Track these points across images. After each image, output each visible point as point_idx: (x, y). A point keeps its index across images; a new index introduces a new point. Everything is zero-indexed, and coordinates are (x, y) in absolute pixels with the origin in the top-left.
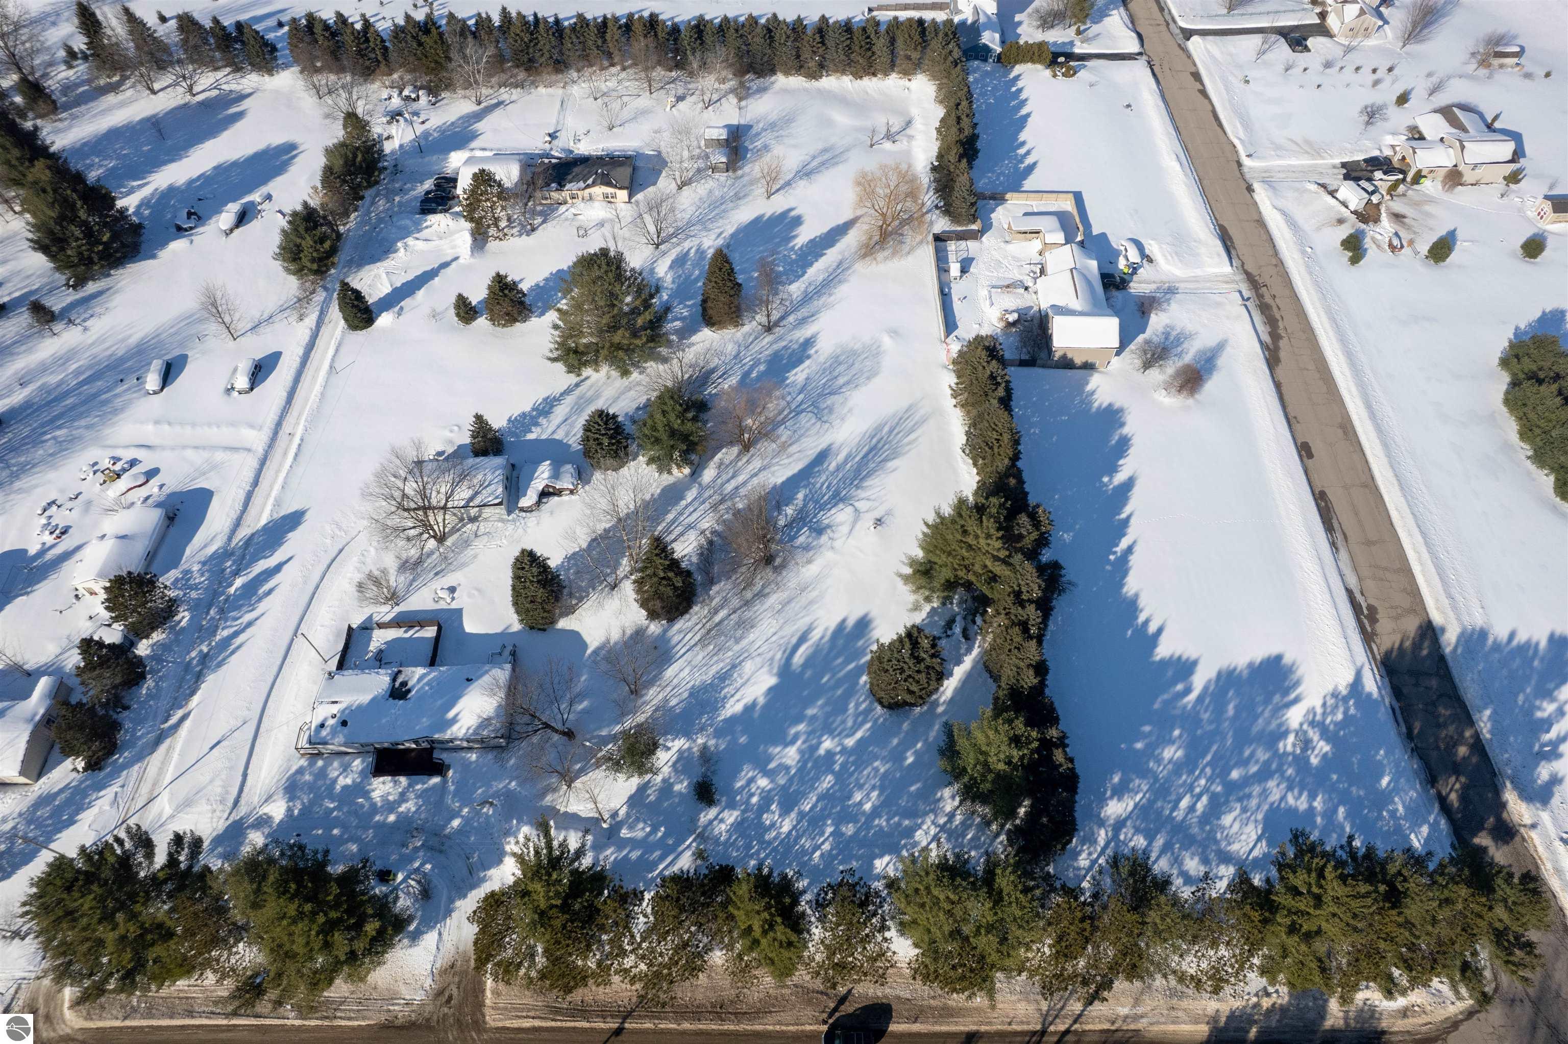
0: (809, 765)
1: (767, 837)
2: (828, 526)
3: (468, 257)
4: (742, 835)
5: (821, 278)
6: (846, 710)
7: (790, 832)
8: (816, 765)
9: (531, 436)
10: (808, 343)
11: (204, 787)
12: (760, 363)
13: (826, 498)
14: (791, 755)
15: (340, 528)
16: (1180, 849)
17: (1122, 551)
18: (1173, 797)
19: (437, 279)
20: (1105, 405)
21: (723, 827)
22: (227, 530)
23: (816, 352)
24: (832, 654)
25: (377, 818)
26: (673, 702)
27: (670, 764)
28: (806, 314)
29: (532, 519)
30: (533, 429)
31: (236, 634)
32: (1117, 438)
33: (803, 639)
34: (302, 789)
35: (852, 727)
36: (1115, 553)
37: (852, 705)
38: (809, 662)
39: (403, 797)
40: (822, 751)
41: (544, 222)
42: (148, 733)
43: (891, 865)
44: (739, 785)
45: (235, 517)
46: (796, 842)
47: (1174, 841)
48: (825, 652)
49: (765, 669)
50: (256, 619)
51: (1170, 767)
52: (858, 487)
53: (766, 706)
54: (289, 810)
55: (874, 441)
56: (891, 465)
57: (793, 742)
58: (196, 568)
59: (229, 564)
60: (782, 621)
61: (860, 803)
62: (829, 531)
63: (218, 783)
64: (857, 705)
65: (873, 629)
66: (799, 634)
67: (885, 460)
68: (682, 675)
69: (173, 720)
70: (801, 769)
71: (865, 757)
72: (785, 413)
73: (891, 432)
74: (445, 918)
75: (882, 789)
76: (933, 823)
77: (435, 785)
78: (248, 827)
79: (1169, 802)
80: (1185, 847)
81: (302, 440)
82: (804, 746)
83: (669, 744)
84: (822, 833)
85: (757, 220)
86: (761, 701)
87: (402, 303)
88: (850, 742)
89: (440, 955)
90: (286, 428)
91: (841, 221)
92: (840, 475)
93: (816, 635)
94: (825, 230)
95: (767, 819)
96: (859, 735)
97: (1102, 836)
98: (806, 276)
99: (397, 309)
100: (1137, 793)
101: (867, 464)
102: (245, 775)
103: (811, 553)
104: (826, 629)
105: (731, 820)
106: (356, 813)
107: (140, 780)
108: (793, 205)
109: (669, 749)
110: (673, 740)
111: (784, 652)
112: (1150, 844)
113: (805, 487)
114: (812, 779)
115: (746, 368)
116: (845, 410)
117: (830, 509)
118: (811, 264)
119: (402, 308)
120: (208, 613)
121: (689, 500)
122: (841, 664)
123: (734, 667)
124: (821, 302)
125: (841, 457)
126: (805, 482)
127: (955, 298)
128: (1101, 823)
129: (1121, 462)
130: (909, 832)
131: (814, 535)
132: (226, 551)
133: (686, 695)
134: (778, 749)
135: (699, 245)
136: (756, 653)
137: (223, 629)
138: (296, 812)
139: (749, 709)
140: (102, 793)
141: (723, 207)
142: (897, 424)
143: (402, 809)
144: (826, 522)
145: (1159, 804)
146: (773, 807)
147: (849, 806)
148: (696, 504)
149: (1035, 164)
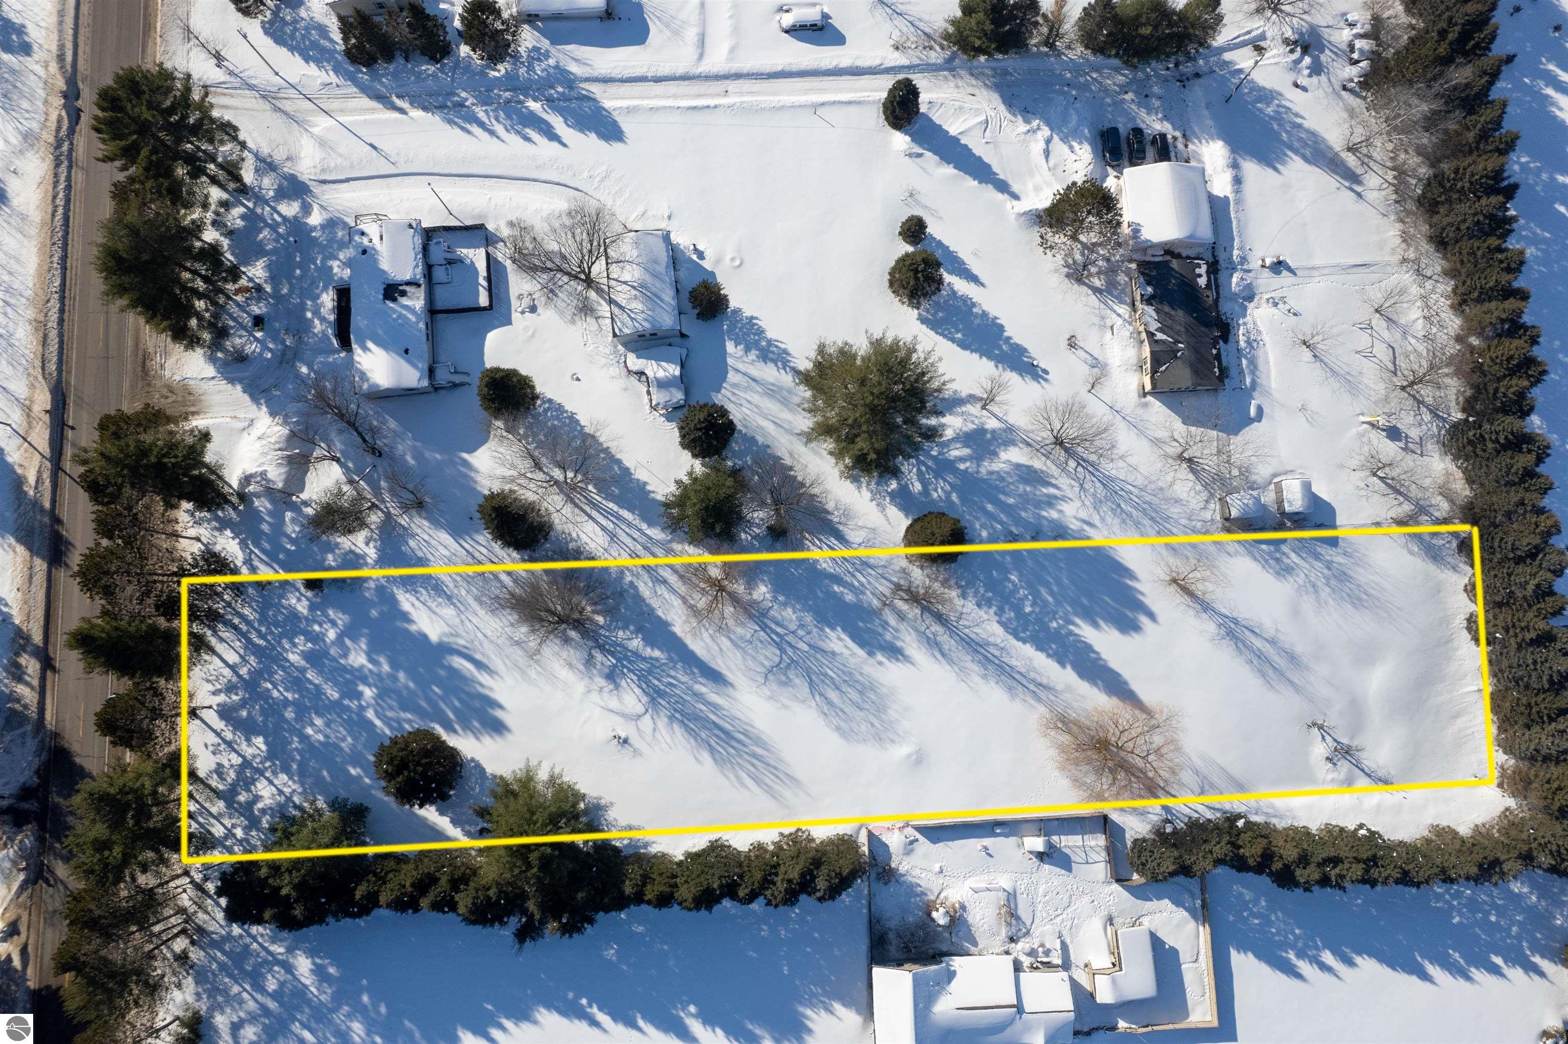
0: (348, 676)
1: (284, 641)
2: (617, 686)
3: (1016, 210)
4: (287, 618)
5: (1014, 662)
6: (404, 709)
7: (288, 661)
8: (348, 682)
9: (730, 347)
10: (895, 652)
11: (336, 152)
12: (856, 594)
13: (656, 682)
14: (358, 659)
15: (602, 181)
16: (264, 1024)
17: (594, 1015)
18: (313, 1025)
19: (976, 182)
20: (809, 1024)
21: (293, 601)
22: (595, 74)
23: (880, 663)
24: (463, 696)
25: (309, 303)
26: (412, 543)
27: (353, 547)
28: (946, 647)
29: (616, 370)
30: (739, 347)
31: (482, 125)
32: (758, 1031)
33: (479, 665)
34: (331, 233)
35: (385, 716)
36: (590, 1006)
37: (409, 716)
38: (455, 673)
39: (323, 319)
40: (361, 688)
41: (1096, 290)
42: (386, 87)
43: (258, 752)
44: (331, 612)
45: (613, 75)
46: (279, 666)
47: (272, 1019)
48: (466, 688)
49: (447, 630)
50: (498, 137)
51: (344, 1027)
52: (671, 718)
53: (407, 631)
54: (314, 228)
55: (741, 737)
56: (705, 756)
57: (371, 660)
58: (552, 62)
59: (560, 89)
60: (499, 642)
61: (312, 724)
62: (611, 687)
63: (339, 161)
64: (409, 721)
65: (492, 737)
66: (485, 661)
67: (712, 750)
68: (441, 549)
69: (399, 103)
70: (344, 669)
71: (355, 729)
72: (779, 630)
73: (754, 755)
74: (226, 379)
75: (325, 745)
76: (294, 791)
77: (332, 344)
78: (303, 199)
79: (308, 1020)
80: (266, 1028)
81: (716, 107)
82: (366, 671)
83: (371, 545)
84: (286, 690)
85: (1126, 572)
86: (413, 628)
87: (928, 154)
88: (370, 714)
89: (198, 382)
90: (732, 86)
91: (1135, 686)
92: (688, 698)
93: (484, 678)
94: (1114, 664)
95: (300, 640)
96: (378, 723)
97: (278, 949)
98: (1019, 644)
99: (918, 150)
100: (318, 990)
101: (705, 727)
102: (347, 180)
103: (582, 668)
104: (491, 689)
105: (299, 608)
106: (313, 283)
107: (347, 97)
108: (1161, 617)
109: (367, 544)
110: (375, 547)
111: (466, 647)
112: (269, 994)
113: (670, 659)
114: (335, 678)
115: (848, 579)
116: (787, 702)
117: (640, 687)
118: (1040, 648)
119: (920, 155)
120: (506, 91)
121: (648, 532)
122: (453, 703)
123: (449, 598)
124: (969, 665)
125: (714, 698)
126: (676, 658)
127: (987, 841)
128: (290, 950)
129: (719, 1031)
130: (286, 769)
131: (606, 670)
132: (574, 81)
133: (420, 554)
134: (364, 646)
135: (1064, 499)
136: (463, 617)
137: (486, 111)
138: (314, 234)
139: (406, 617)
140: (331, 73)
141: (1147, 522)
142: (768, 765)
143: (317, 322)
144: (623, 683)
145: (307, 1010)
146: (309, 645)
147: (309, 714)
148: (643, 539)
149: (1299, 976)
